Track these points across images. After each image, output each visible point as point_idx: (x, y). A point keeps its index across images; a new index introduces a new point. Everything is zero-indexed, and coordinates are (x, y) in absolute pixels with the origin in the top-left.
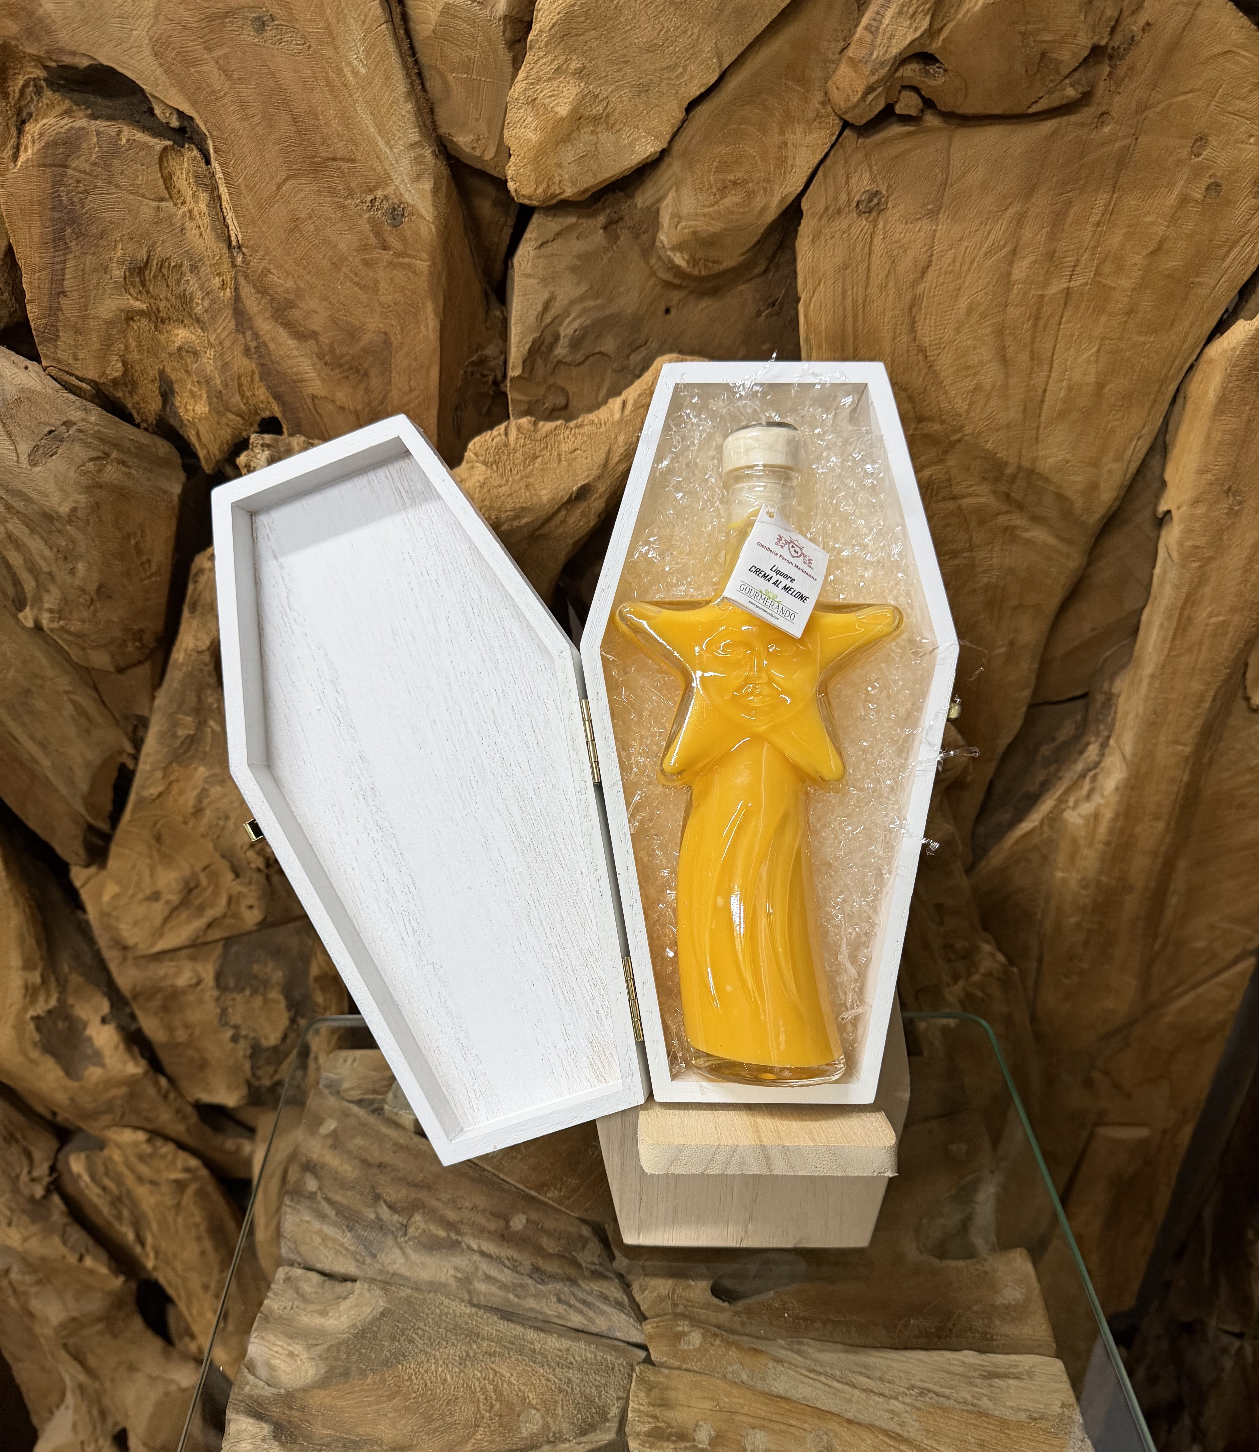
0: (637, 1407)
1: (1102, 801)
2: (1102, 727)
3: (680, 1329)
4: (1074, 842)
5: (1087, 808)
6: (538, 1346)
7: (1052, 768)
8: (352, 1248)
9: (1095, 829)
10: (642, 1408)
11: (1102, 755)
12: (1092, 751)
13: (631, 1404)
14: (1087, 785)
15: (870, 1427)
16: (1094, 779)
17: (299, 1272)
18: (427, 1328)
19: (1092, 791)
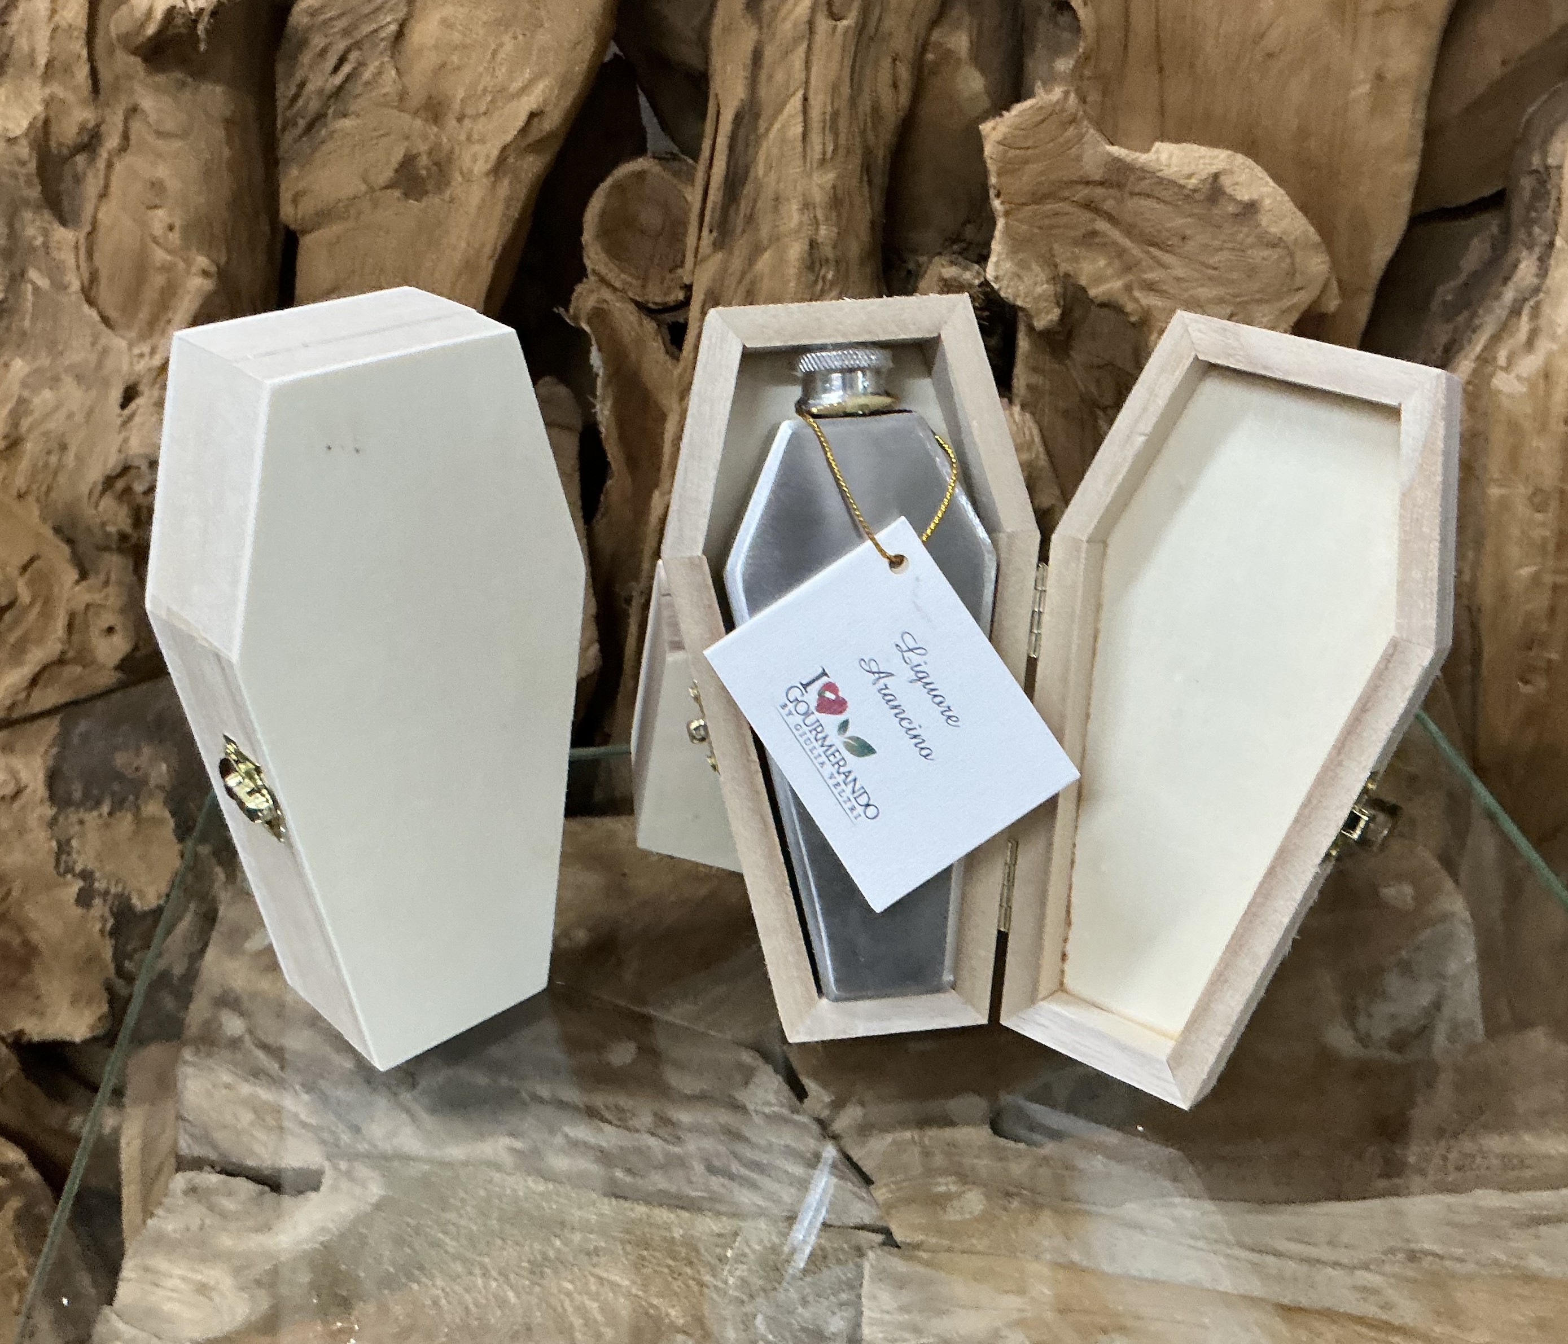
0: (878, 1316)
1: (1555, 347)
2: (1537, 230)
3: (942, 1189)
4: (1514, 427)
5: (1530, 364)
6: (677, 1233)
7: (1460, 319)
8: (313, 1121)
9: (1548, 394)
10: (887, 1317)
11: (1543, 271)
12: (1526, 269)
13: (866, 1313)
14: (1524, 324)
15: (1330, 1315)
16: (1536, 313)
17: (213, 1179)
18: (463, 1222)
19: (1533, 335)
